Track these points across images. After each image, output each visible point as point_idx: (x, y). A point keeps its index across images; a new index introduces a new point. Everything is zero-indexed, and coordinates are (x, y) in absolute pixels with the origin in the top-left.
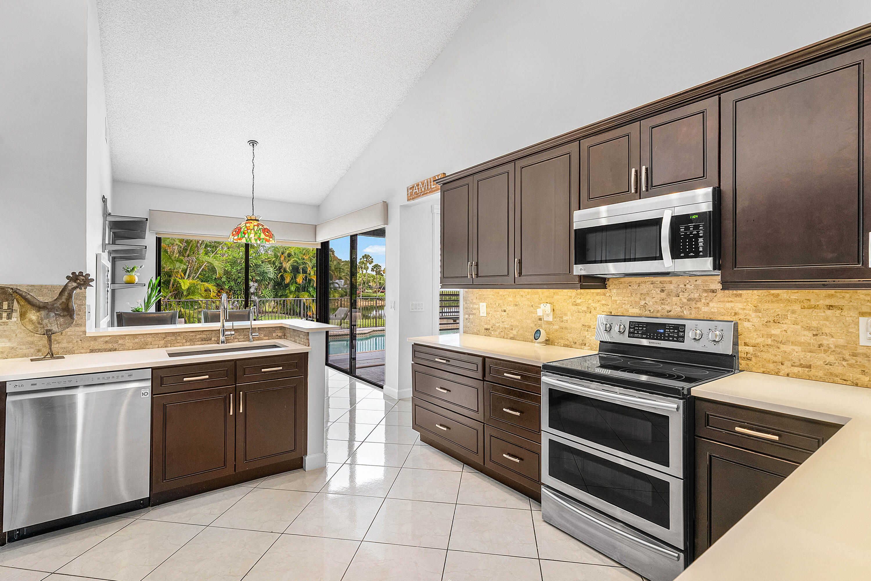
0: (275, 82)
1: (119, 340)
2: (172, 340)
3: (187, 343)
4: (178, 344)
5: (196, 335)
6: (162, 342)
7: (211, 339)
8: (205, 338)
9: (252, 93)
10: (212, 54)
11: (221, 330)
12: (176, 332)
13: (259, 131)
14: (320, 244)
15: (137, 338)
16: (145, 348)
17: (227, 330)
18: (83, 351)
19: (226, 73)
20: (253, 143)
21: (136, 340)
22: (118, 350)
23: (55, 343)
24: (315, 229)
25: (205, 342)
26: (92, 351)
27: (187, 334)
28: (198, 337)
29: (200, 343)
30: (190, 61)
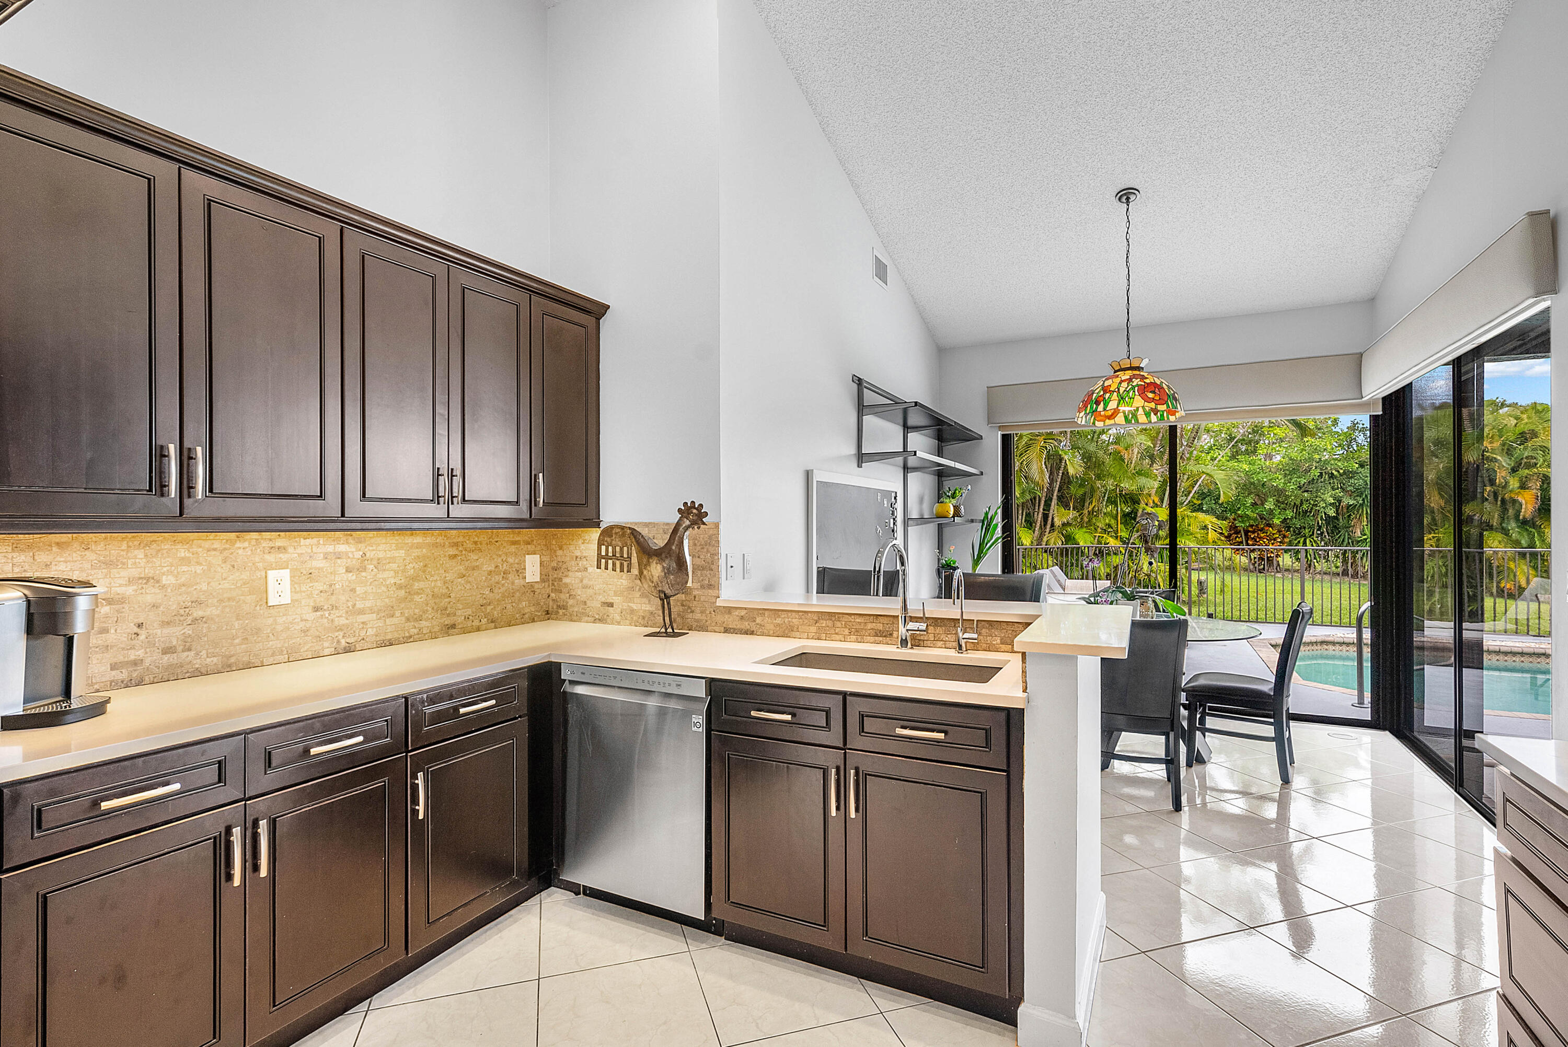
0: (1112, 20)
1: (756, 616)
2: (828, 627)
3: (851, 636)
4: (837, 637)
5: (865, 623)
6: (813, 629)
7: (891, 635)
8: (880, 631)
9: (1074, 77)
10: (965, 39)
11: (900, 616)
12: (834, 613)
13: (1128, 159)
14: (1381, 401)
15: (779, 616)
16: (789, 637)
17: (912, 619)
18: (717, 629)
19: (1007, 64)
20: (1126, 195)
21: (779, 621)
22: (756, 635)
23: (689, 611)
24: (1357, 363)
25: (881, 639)
26: (727, 631)
27: (852, 619)
28: (869, 626)
29: (872, 639)
30: (938, 79)
